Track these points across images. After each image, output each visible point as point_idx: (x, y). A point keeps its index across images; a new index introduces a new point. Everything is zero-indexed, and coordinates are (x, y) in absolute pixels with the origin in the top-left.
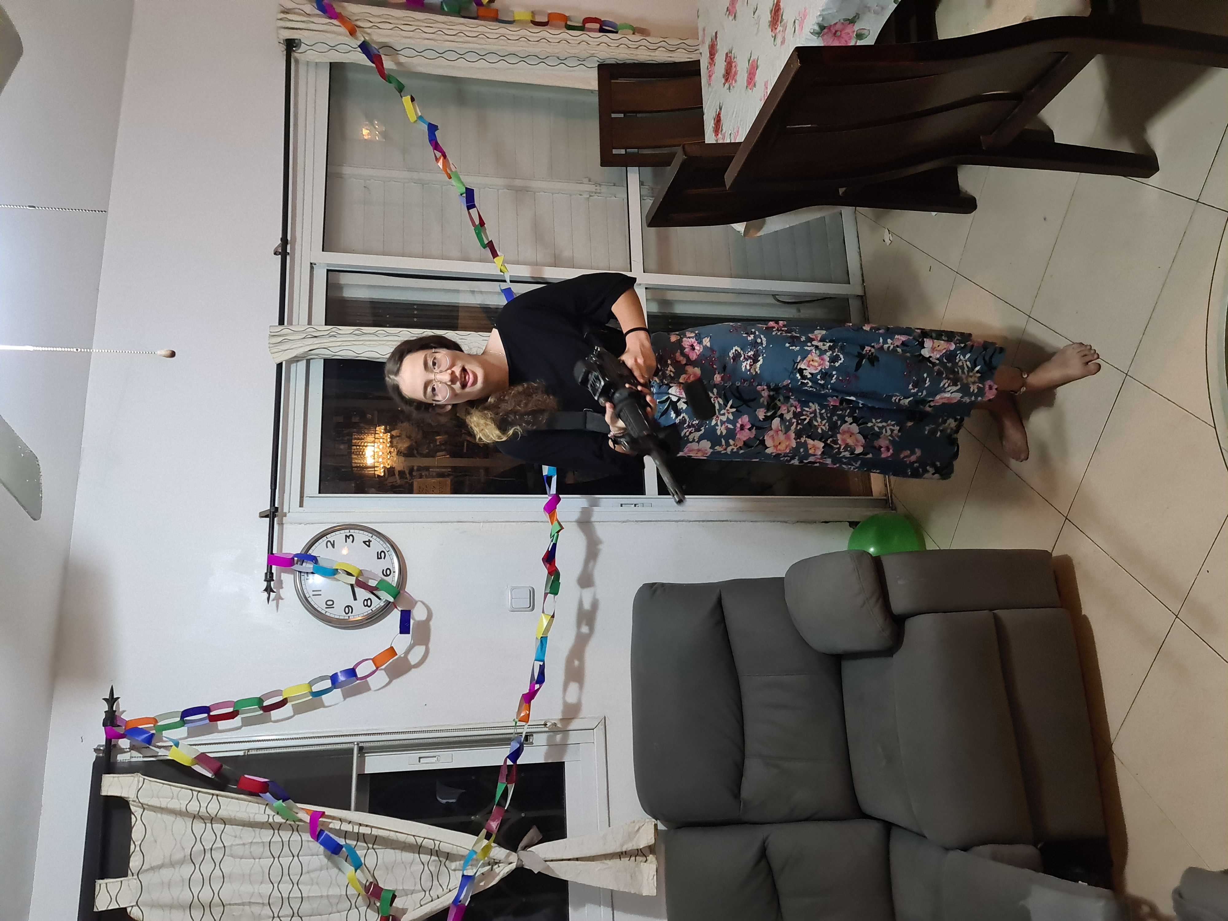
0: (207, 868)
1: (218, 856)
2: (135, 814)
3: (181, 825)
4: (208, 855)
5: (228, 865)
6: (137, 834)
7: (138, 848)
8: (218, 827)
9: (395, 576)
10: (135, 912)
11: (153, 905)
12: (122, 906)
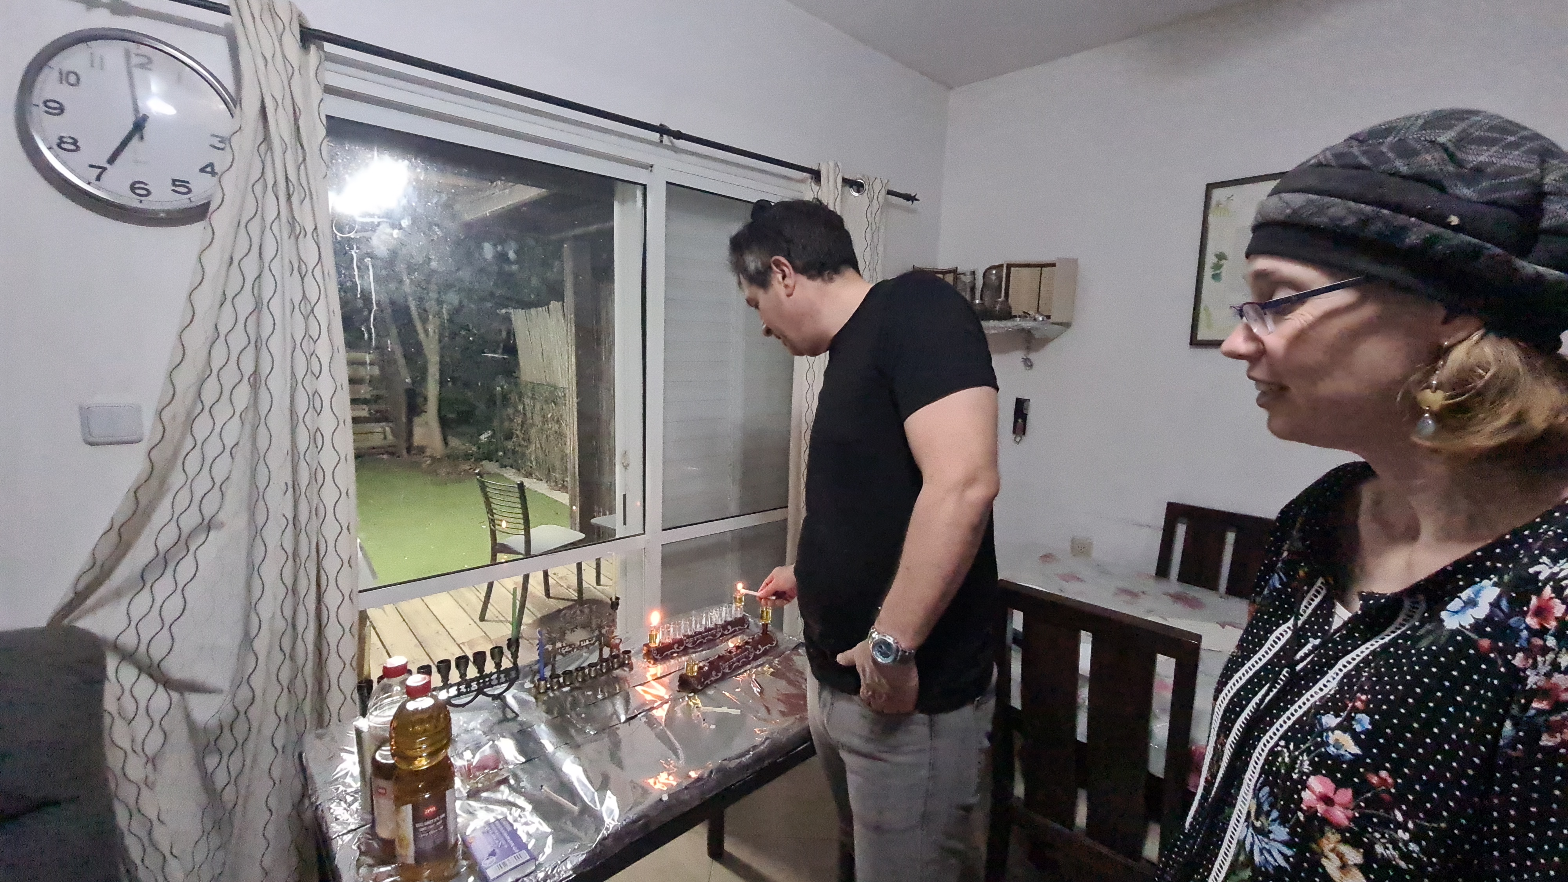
9: (131, 201)
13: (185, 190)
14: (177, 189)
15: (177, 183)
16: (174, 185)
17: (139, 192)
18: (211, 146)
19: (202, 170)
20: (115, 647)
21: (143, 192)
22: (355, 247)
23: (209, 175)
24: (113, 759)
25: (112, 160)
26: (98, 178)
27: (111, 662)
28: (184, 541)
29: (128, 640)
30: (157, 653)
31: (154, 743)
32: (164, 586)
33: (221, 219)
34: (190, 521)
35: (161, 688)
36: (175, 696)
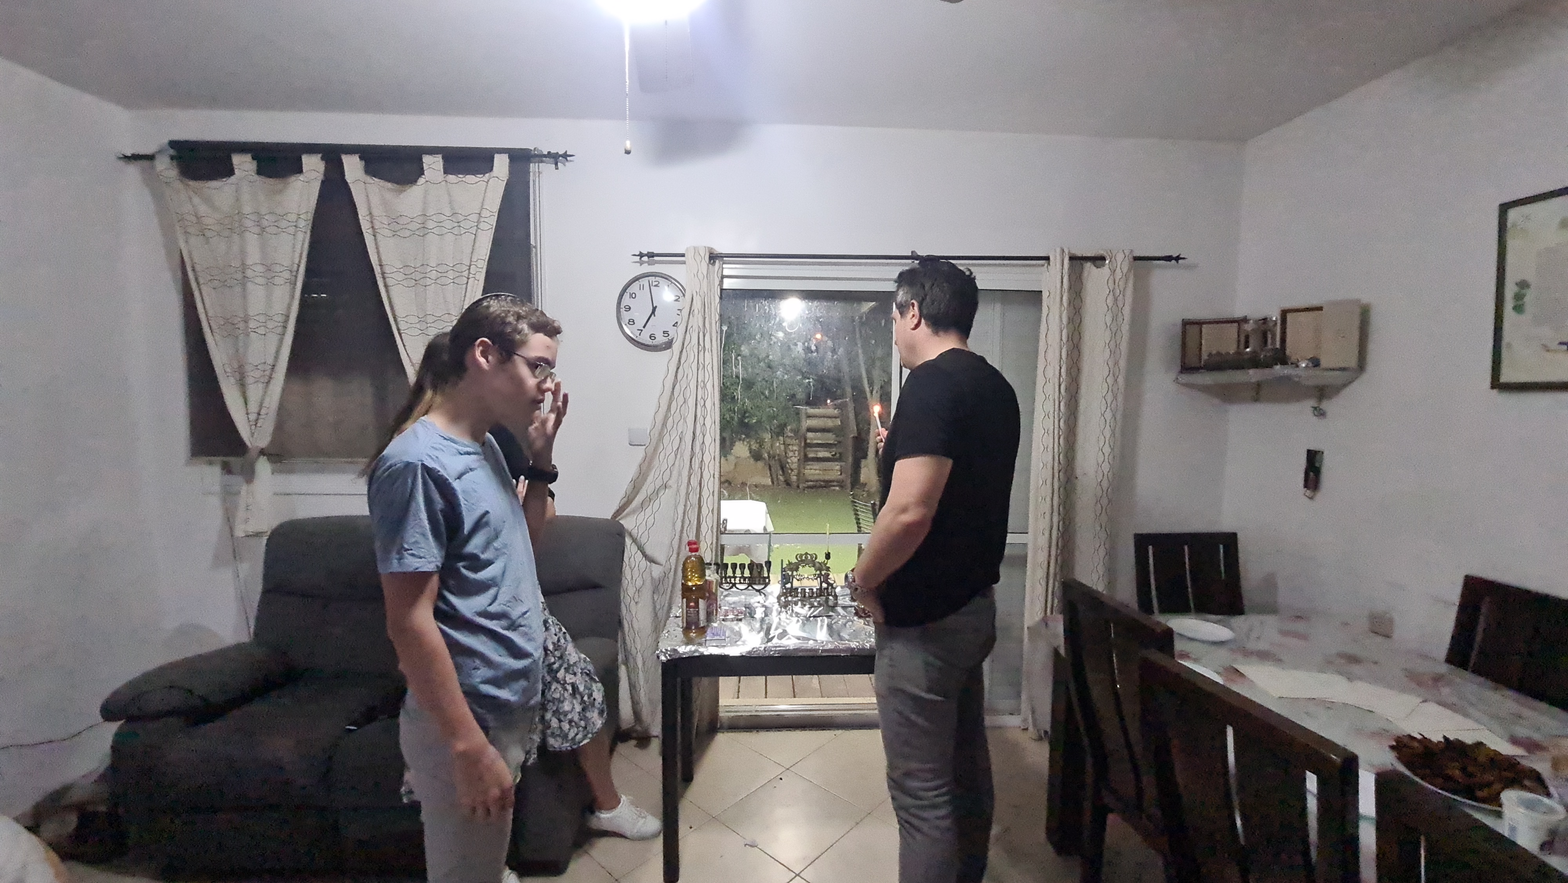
0: (448, 224)
1: (456, 231)
3: (475, 206)
4: (456, 224)
5: (450, 238)
6: (471, 179)
7: (462, 180)
8: (473, 230)
9: (649, 342)
10: (421, 181)
11: (426, 192)
12: (425, 172)
13: (667, 335)
14: (664, 335)
16: (664, 333)
17: (652, 338)
18: (677, 314)
19: (674, 326)
20: (631, 535)
21: (654, 338)
22: (734, 351)
23: (676, 327)
24: (625, 582)
25: (644, 327)
26: (640, 335)
27: (628, 541)
28: (657, 492)
29: (634, 532)
30: (643, 540)
31: (639, 583)
32: (649, 511)
33: (676, 346)
34: (659, 483)
35: (644, 558)
36: (648, 563)
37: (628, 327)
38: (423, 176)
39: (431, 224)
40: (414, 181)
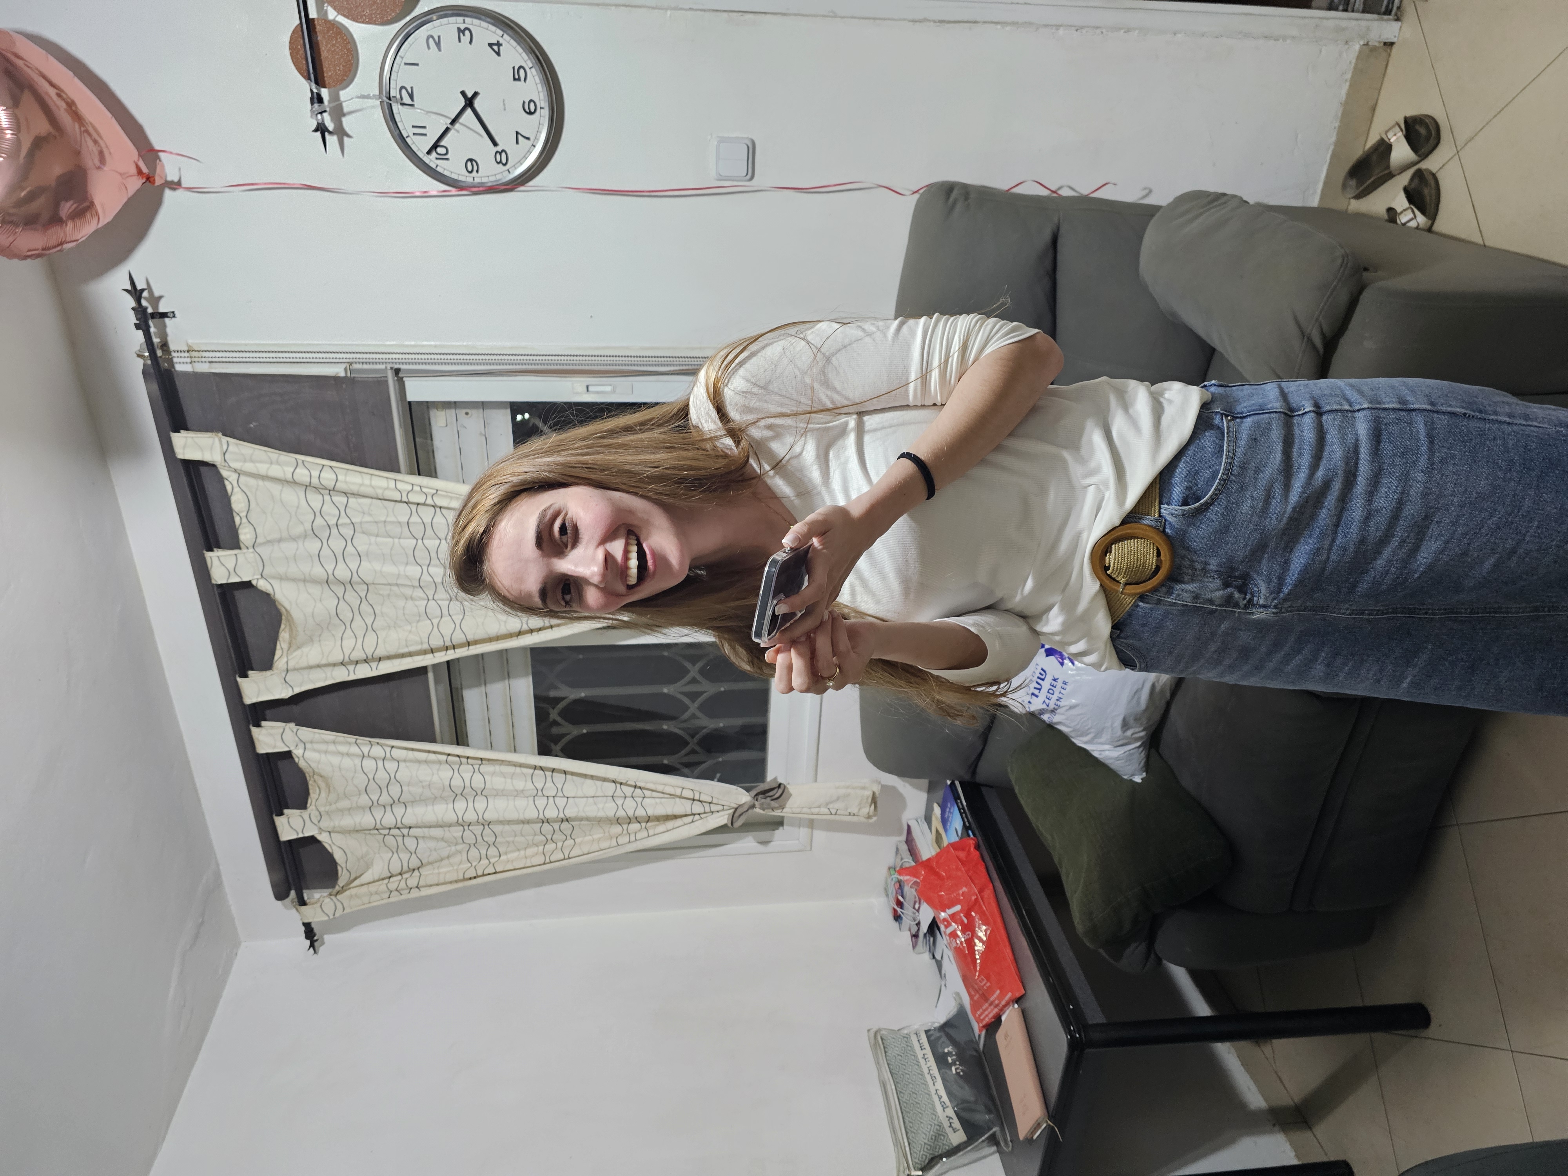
0: (337, 544)
1: (346, 532)
2: (230, 479)
3: (291, 496)
4: (334, 531)
6: (238, 503)
7: (244, 520)
8: (340, 500)
9: (543, 116)
10: (262, 585)
11: (282, 578)
12: (245, 579)
13: (522, 71)
14: (522, 77)
15: (517, 77)
16: (519, 79)
17: (532, 109)
18: (471, 42)
19: (498, 54)
21: (532, 105)
23: (501, 48)
26: (528, 139)
37: (515, 167)
38: (254, 583)
39: (342, 572)
40: (267, 598)
